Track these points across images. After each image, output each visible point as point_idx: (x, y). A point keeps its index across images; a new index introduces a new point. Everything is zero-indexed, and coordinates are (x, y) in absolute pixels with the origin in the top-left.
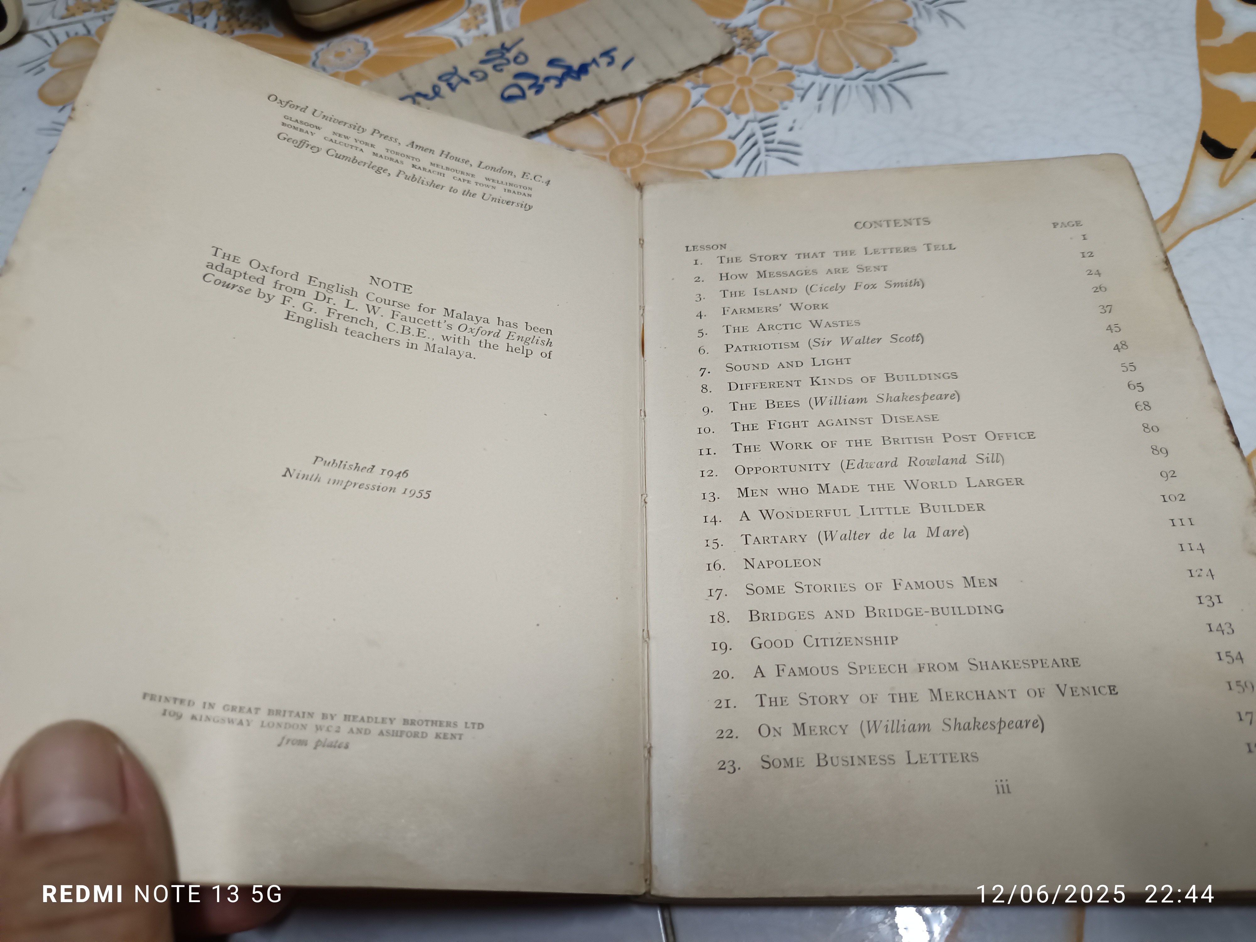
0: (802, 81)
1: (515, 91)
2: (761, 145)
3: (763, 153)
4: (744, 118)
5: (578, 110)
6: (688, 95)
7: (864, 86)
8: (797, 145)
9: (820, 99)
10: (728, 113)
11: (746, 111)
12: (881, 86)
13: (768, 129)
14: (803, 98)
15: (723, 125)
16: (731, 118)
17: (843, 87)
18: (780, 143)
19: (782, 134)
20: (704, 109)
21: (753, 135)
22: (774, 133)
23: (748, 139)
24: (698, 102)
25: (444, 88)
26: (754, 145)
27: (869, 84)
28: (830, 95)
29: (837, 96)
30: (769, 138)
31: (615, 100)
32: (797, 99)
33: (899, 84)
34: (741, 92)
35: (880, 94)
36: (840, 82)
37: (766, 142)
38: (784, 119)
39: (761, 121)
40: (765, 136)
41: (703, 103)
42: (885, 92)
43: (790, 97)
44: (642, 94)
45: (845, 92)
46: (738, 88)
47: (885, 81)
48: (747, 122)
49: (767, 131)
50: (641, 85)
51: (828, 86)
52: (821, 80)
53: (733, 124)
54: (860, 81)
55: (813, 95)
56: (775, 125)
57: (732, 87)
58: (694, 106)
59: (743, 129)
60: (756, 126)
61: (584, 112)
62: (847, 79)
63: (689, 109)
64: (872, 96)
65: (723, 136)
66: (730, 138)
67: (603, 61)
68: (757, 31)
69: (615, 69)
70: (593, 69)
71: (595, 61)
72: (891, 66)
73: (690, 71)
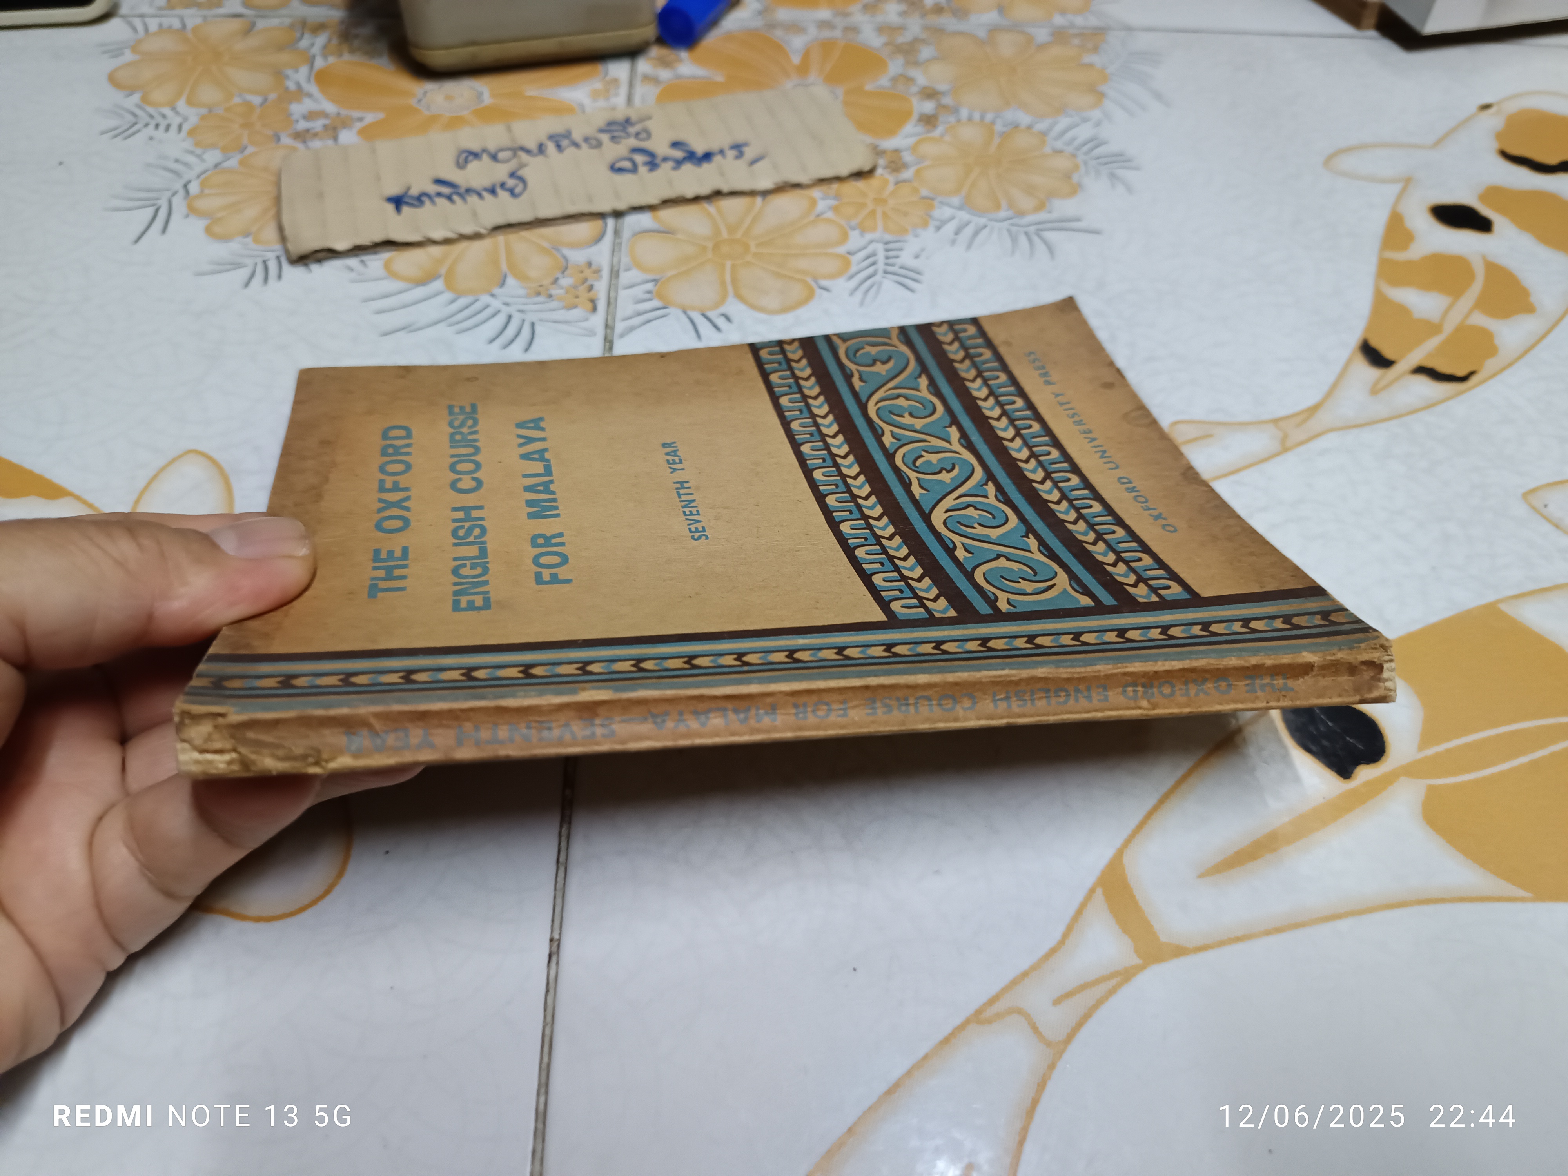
0: (942, 211)
1: (627, 164)
2: (881, 266)
3: (880, 274)
4: (869, 236)
5: (690, 194)
6: (813, 202)
7: (1009, 231)
8: (919, 273)
9: (957, 233)
10: (853, 229)
11: (874, 229)
12: (1026, 234)
13: (891, 250)
14: (938, 228)
15: (844, 238)
16: (854, 235)
17: (985, 227)
18: (902, 267)
19: (906, 258)
20: (829, 221)
21: (873, 254)
22: (897, 257)
23: (868, 257)
24: (822, 213)
25: (551, 147)
26: (874, 264)
27: (1014, 229)
28: (969, 231)
29: (976, 233)
30: (891, 261)
31: (733, 194)
32: (931, 229)
33: (1048, 235)
34: (873, 213)
35: (1023, 240)
36: (982, 221)
37: (887, 264)
38: (912, 245)
39: (886, 243)
40: (887, 258)
41: (830, 215)
42: (1030, 240)
43: (925, 225)
44: (765, 193)
45: (985, 232)
46: (870, 206)
47: (1032, 229)
48: (871, 241)
49: (891, 254)
50: (766, 184)
51: (968, 223)
52: (964, 215)
53: (855, 240)
54: (1006, 224)
55: (950, 228)
56: (901, 250)
57: (863, 205)
58: (818, 216)
59: (865, 248)
60: (880, 248)
61: (696, 200)
62: (991, 220)
63: (812, 217)
64: (1014, 240)
65: (841, 250)
66: (849, 253)
67: (731, 154)
68: (907, 157)
69: (741, 163)
70: (717, 159)
71: (722, 152)
72: (1042, 216)
73: (822, 181)
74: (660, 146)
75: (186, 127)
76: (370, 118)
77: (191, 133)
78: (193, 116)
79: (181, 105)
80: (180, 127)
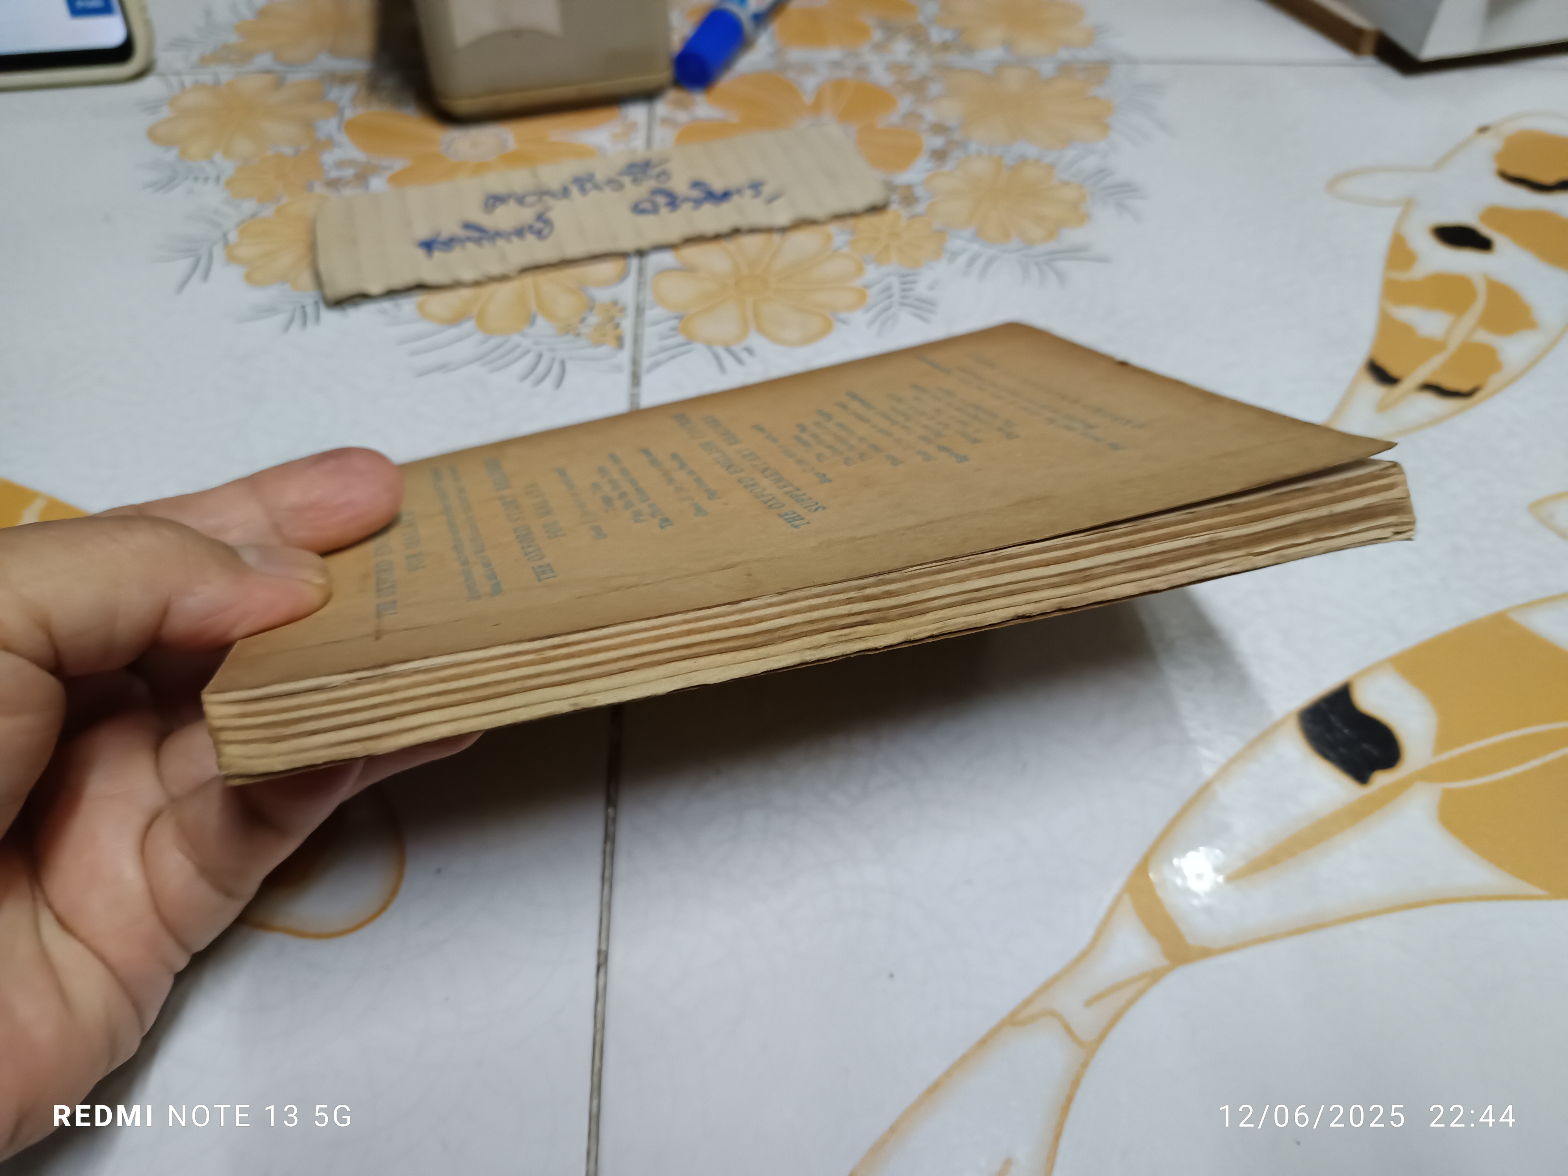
0: (955, 244)
1: (647, 206)
2: (896, 298)
3: (896, 306)
4: (884, 270)
5: (710, 232)
6: (829, 237)
7: (1020, 262)
9: (970, 265)
10: (869, 262)
11: (889, 262)
12: (1037, 264)
13: (907, 281)
14: (951, 260)
15: (860, 270)
16: (870, 268)
17: (996, 258)
18: (917, 300)
19: (921, 289)
20: (845, 255)
21: (889, 287)
22: (912, 289)
23: (884, 290)
24: (839, 248)
25: (575, 191)
26: (890, 296)
27: (1025, 259)
28: (980, 263)
29: (988, 264)
30: (906, 293)
31: (752, 231)
32: (945, 261)
33: (1059, 265)
34: (887, 246)
35: (1034, 270)
36: (994, 252)
37: (902, 297)
38: (925, 278)
39: (901, 276)
40: (903, 290)
41: (846, 249)
42: (1040, 270)
43: (938, 257)
44: (783, 230)
45: (996, 263)
46: (885, 241)
47: (1042, 259)
48: (887, 275)
49: (906, 286)
50: (782, 218)
51: (979, 255)
52: (975, 247)
53: (871, 272)
54: (1017, 255)
55: (962, 260)
56: (915, 282)
57: (878, 240)
58: (835, 251)
59: (880, 281)
60: (895, 281)
61: (717, 237)
62: (1002, 251)
63: (829, 253)
64: (1025, 270)
65: (858, 283)
66: (865, 286)
67: (749, 193)
68: (919, 191)
69: (758, 202)
70: (736, 198)
71: (739, 191)
72: (1052, 246)
73: (838, 217)
74: (680, 185)
75: (223, 179)
76: (399, 164)
77: (229, 184)
78: (228, 167)
79: (218, 157)
80: (218, 179)
